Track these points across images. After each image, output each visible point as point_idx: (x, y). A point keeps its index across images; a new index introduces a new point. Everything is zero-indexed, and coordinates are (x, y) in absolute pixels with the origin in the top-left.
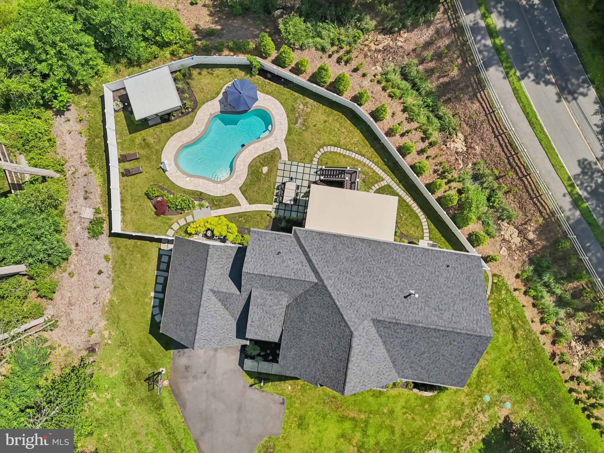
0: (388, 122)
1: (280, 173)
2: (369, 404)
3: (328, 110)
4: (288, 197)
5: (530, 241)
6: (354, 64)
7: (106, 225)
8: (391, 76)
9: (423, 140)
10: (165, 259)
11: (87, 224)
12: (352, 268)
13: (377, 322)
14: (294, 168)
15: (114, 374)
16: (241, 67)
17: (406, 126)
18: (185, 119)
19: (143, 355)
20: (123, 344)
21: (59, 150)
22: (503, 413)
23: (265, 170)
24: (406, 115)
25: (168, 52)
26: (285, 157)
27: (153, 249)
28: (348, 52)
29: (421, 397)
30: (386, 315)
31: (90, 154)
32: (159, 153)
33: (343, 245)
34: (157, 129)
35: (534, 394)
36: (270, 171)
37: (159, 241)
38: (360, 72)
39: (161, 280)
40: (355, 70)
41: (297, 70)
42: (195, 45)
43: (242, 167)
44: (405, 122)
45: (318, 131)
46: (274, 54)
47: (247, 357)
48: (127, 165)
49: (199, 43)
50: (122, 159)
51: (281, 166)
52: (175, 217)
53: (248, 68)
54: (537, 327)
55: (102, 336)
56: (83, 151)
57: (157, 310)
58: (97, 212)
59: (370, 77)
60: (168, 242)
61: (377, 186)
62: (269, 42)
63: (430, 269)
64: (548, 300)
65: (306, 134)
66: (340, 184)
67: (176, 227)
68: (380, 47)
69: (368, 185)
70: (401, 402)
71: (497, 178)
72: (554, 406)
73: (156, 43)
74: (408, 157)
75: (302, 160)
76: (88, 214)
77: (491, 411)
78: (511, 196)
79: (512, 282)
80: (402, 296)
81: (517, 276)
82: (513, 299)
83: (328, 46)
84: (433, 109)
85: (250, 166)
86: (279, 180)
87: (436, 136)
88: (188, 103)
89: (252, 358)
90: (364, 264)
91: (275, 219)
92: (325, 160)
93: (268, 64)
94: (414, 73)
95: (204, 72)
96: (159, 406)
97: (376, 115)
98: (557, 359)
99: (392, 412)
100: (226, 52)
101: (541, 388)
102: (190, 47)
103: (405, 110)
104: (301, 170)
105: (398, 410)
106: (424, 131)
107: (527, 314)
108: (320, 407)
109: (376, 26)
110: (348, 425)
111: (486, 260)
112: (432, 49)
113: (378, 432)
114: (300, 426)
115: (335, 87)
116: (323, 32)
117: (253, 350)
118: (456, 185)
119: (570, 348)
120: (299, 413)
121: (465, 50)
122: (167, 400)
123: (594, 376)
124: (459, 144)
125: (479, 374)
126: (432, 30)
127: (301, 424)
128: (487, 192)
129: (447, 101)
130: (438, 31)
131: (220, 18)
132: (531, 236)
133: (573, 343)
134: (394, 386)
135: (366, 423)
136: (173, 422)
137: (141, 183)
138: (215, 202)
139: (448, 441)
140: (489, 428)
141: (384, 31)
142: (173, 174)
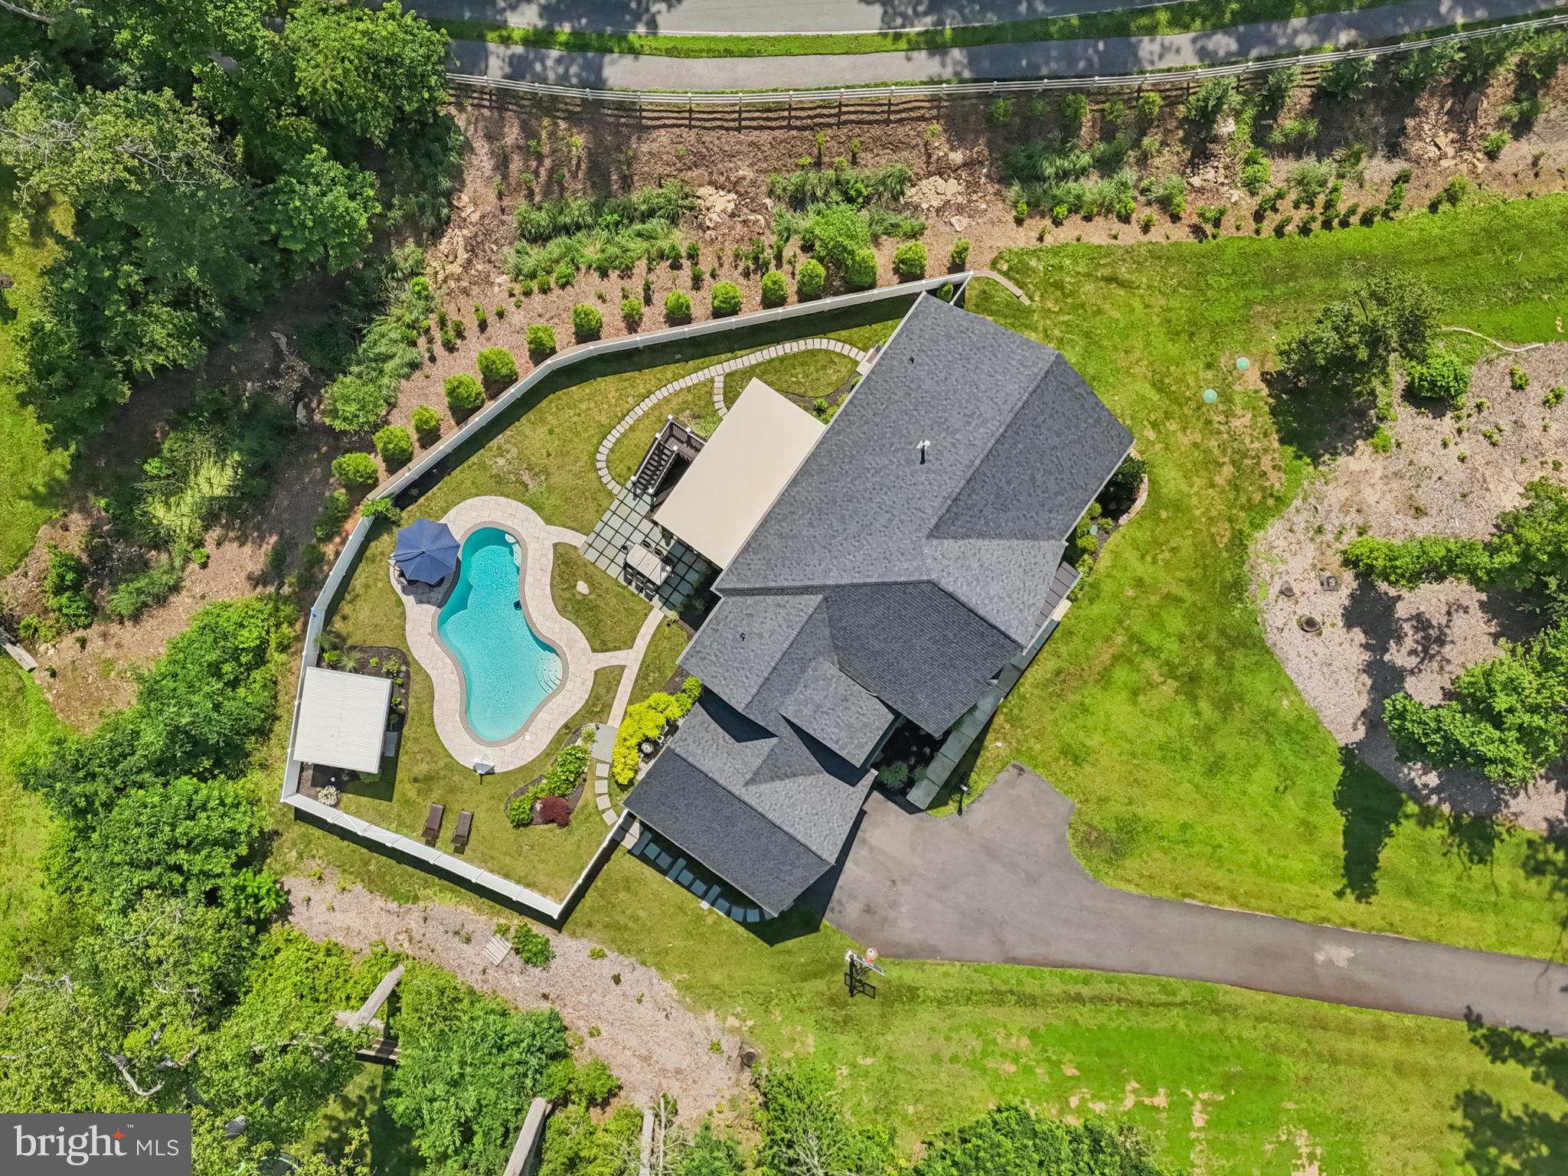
0: (610, 315)
1: (603, 563)
2: (1103, 618)
3: (532, 415)
4: (655, 570)
5: (967, 165)
6: (471, 323)
7: (538, 929)
8: (529, 264)
9: (676, 266)
10: (653, 850)
11: (517, 961)
12: (831, 526)
13: (936, 533)
14: (608, 533)
15: (811, 1042)
16: (372, 534)
17: (636, 285)
18: (415, 687)
19: (806, 977)
20: (766, 1003)
21: (355, 945)
22: (1253, 381)
23: (582, 587)
24: (614, 275)
25: (276, 654)
26: (577, 539)
27: (623, 864)
28: (442, 323)
29: (1142, 516)
30: (933, 510)
31: (392, 893)
32: (453, 766)
33: (784, 519)
34: (408, 746)
35: (1249, 303)
36: (590, 581)
37: (614, 844)
38: (491, 319)
39: (686, 876)
40: (483, 326)
41: (429, 436)
42: (287, 600)
43: (557, 627)
44: (627, 284)
45: (563, 454)
46: (376, 462)
47: (903, 792)
48: (447, 834)
49: (286, 590)
50: (431, 837)
51: (591, 555)
52: (587, 795)
53: (381, 524)
54: (1130, 235)
55: (734, 1031)
56: (380, 902)
57: (738, 911)
58: (504, 931)
59: (509, 306)
60: (624, 829)
61: (718, 398)
62: (353, 461)
63: (900, 393)
64: (1092, 187)
65: (556, 479)
66: (681, 465)
67: (604, 802)
68: (463, 256)
69: (706, 413)
70: (1131, 557)
71: (818, 164)
72: (1291, 277)
73: (249, 668)
74: (696, 311)
75: (600, 511)
76: (499, 949)
77: (1237, 399)
78: (864, 157)
79: (1023, 238)
80: (918, 466)
81: (1019, 222)
82: (1055, 251)
83: (411, 354)
84: (629, 216)
85: (563, 611)
86: (615, 571)
87: (680, 238)
88: (391, 665)
89: (911, 783)
90: (835, 502)
91: (682, 615)
92: (621, 468)
93: (391, 484)
94: (542, 218)
95: (346, 608)
96: (910, 995)
97: (586, 333)
98: (1209, 228)
99: (1139, 583)
100: (329, 550)
101: (1244, 286)
102: (287, 610)
103: (604, 274)
104: (616, 522)
105: (1142, 569)
106: (662, 256)
107: (1096, 240)
108: (1063, 708)
109: (419, 244)
110: (1121, 674)
111: (957, 266)
112: (516, 164)
113: (1161, 627)
114: (1077, 760)
115: (496, 381)
116: (382, 348)
117: (897, 774)
118: (791, 249)
119: (1201, 190)
120: (1055, 752)
121: (549, 106)
122: (906, 974)
123: (1277, 172)
124: (718, 203)
125: (1159, 386)
126: (482, 147)
127: (1076, 756)
128: (835, 195)
129: (627, 183)
130: (490, 137)
131: (257, 527)
132: (957, 157)
133: (1196, 181)
134: (1093, 554)
135: (1134, 638)
136: (954, 983)
137: (493, 824)
138: (597, 707)
139: (1249, 507)
140: (1266, 420)
141: (437, 234)
142: (505, 759)
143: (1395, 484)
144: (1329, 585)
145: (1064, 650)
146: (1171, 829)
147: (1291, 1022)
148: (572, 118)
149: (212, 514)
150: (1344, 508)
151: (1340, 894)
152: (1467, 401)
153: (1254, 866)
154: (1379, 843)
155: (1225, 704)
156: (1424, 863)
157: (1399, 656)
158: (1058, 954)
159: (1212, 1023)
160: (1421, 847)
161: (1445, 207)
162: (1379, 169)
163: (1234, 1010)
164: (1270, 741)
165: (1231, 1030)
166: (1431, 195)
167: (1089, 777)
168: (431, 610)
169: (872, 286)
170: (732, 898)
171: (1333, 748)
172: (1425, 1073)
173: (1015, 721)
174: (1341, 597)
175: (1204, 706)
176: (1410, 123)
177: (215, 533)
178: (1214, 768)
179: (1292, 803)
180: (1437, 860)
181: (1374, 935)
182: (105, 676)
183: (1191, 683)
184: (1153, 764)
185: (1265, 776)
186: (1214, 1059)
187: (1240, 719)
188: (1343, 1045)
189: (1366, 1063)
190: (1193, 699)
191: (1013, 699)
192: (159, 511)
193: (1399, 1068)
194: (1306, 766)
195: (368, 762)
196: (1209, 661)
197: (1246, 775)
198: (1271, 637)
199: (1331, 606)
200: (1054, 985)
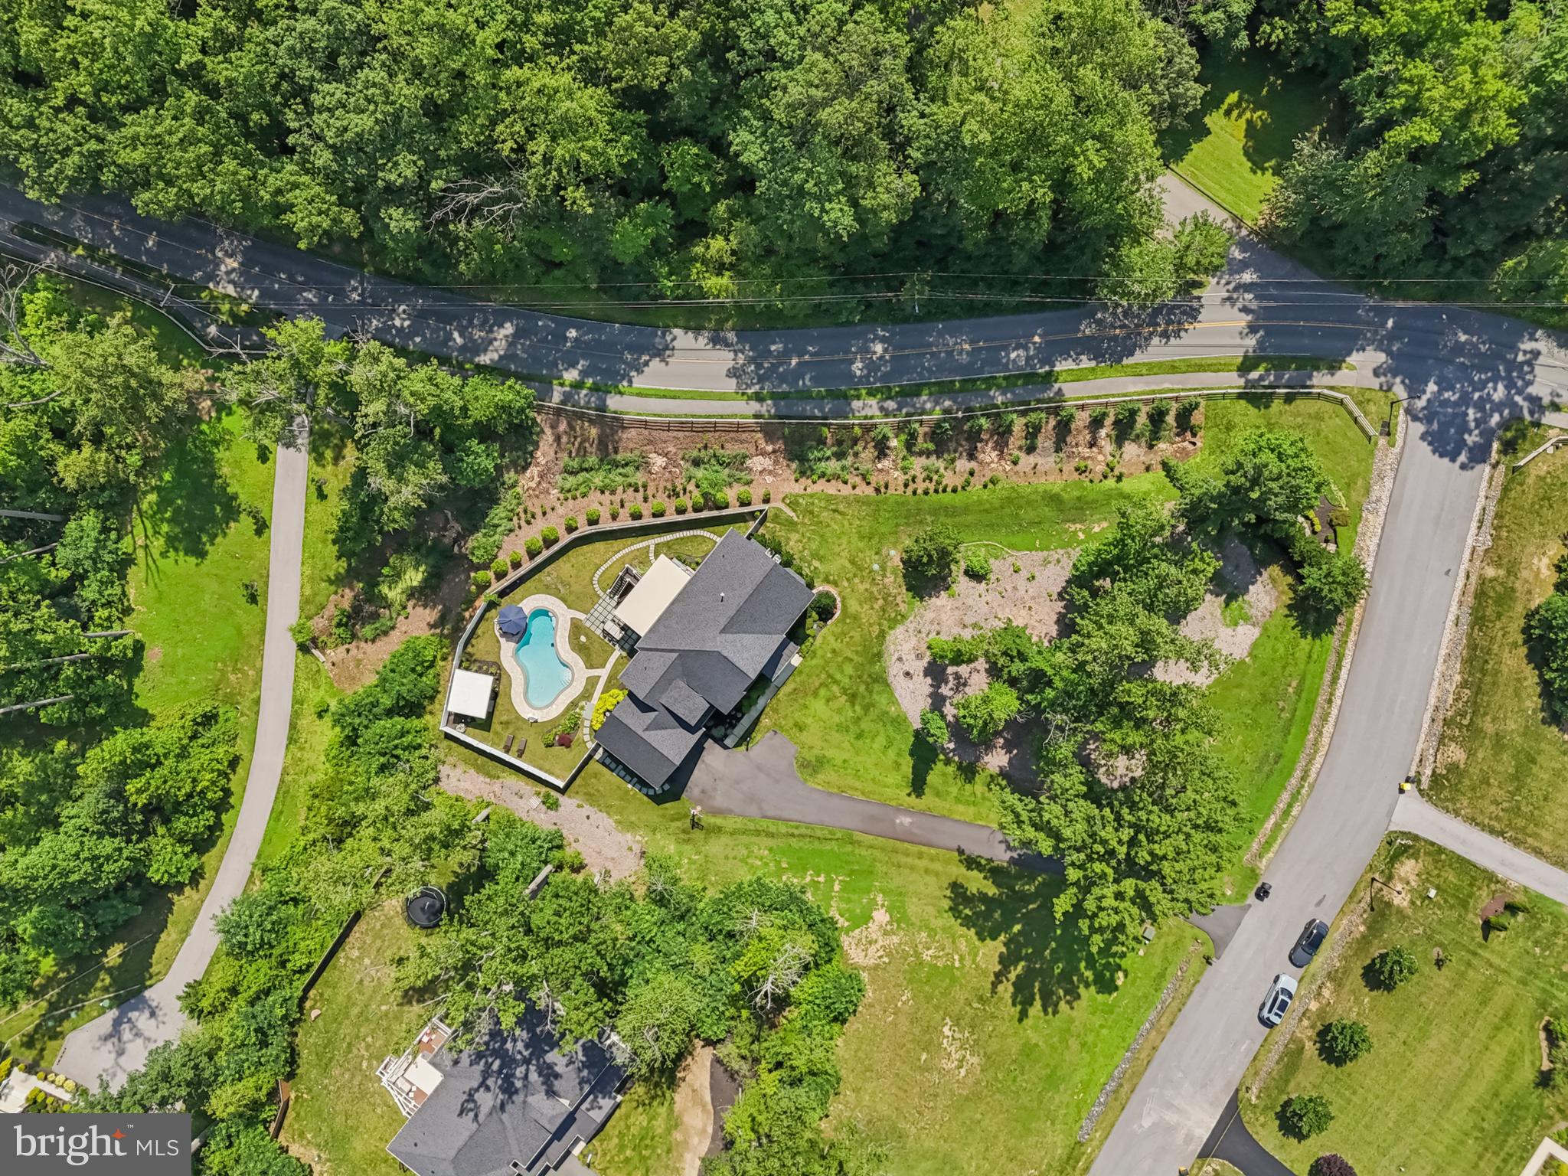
0: (605, 513)
1: (593, 628)
2: (816, 666)
3: (564, 558)
4: (617, 634)
5: (774, 452)
6: (538, 512)
7: (553, 793)
8: (567, 486)
9: (636, 490)
10: (608, 761)
11: (544, 808)
12: (684, 624)
13: (723, 631)
14: (596, 614)
15: (672, 848)
16: (488, 609)
17: (617, 498)
18: (503, 680)
19: (673, 820)
20: (654, 831)
21: (469, 797)
22: (897, 562)
23: (583, 639)
24: (607, 493)
25: (440, 663)
26: (582, 616)
27: (594, 765)
28: (525, 512)
29: (838, 620)
30: (723, 622)
31: (488, 775)
32: (519, 718)
33: (666, 620)
34: (499, 707)
35: (897, 525)
36: (587, 636)
37: (590, 757)
38: (548, 510)
39: (623, 773)
40: (544, 514)
41: (516, 565)
42: (446, 637)
43: (570, 656)
44: (612, 497)
45: (577, 576)
46: (491, 576)
47: (722, 740)
48: (514, 748)
49: (446, 632)
50: (507, 750)
51: (588, 624)
52: (579, 734)
53: (491, 605)
54: (846, 490)
55: (639, 842)
56: (481, 778)
57: (645, 790)
58: (538, 794)
59: (558, 506)
60: (595, 750)
61: (652, 555)
62: (481, 576)
63: (717, 570)
64: (833, 466)
65: (573, 588)
66: (630, 587)
67: (587, 738)
68: (537, 479)
69: (645, 563)
70: (831, 639)
71: (706, 447)
72: (918, 514)
73: (428, 668)
74: (645, 513)
75: (593, 604)
76: (535, 802)
77: (888, 569)
78: (727, 446)
79: (797, 488)
80: (720, 603)
81: (796, 480)
82: (811, 496)
83: (510, 525)
84: (616, 465)
85: (573, 649)
86: (599, 632)
87: (639, 478)
88: (493, 670)
89: (726, 736)
90: (688, 614)
91: (627, 654)
92: (604, 585)
93: (497, 586)
94: (575, 464)
95: (474, 641)
96: (718, 830)
97: (593, 521)
98: (883, 490)
99: (834, 651)
100: (467, 614)
101: (896, 517)
102: (446, 642)
103: (603, 492)
104: (600, 609)
105: (837, 646)
106: (630, 485)
107: (830, 492)
108: (796, 706)
109: (516, 472)
110: (823, 692)
111: (766, 501)
112: (564, 439)
113: (842, 672)
114: (801, 730)
115: (548, 543)
116: (496, 522)
117: (718, 732)
118: (691, 487)
119: (881, 471)
120: (791, 724)
121: (581, 416)
122: (718, 821)
123: (917, 464)
124: (658, 461)
125: (852, 562)
126: (548, 431)
127: (801, 728)
128: (713, 461)
129: (616, 451)
130: (553, 427)
131: (433, 601)
132: (770, 448)
133: (880, 466)
134: (814, 637)
135: (830, 676)
136: (738, 826)
137: (536, 746)
138: (586, 695)
139: (889, 620)
140: (900, 580)
141: (525, 468)
142: (542, 716)
143: (956, 613)
144: (919, 657)
145: (798, 679)
146: (839, 762)
147: (883, 849)
148: (591, 421)
149: (412, 593)
150: (932, 622)
151: (909, 795)
152: (992, 577)
153: (873, 780)
154: (927, 773)
155: (866, 708)
156: (945, 782)
157: (945, 690)
158: (785, 815)
159: (849, 848)
160: (944, 775)
161: (990, 486)
162: (963, 465)
163: (859, 843)
164: (884, 725)
165: (857, 851)
166: (983, 480)
167: (805, 737)
168: (512, 645)
169: (727, 507)
170: (642, 783)
171: (911, 730)
172: (937, 874)
173: (776, 711)
174: (925, 662)
175: (857, 708)
176: (979, 445)
177: (411, 604)
178: (859, 736)
179: (891, 753)
180: (951, 781)
181: (922, 813)
182: (358, 667)
183: (853, 698)
184: (834, 733)
185: (881, 740)
186: (847, 863)
187: (873, 714)
188: (903, 860)
189: (912, 868)
190: (853, 704)
191: (774, 701)
192: (384, 589)
193: (927, 871)
194: (898, 737)
195: (481, 713)
196: (862, 688)
197: (873, 739)
198: (890, 679)
199: (918, 667)
200: (783, 829)
